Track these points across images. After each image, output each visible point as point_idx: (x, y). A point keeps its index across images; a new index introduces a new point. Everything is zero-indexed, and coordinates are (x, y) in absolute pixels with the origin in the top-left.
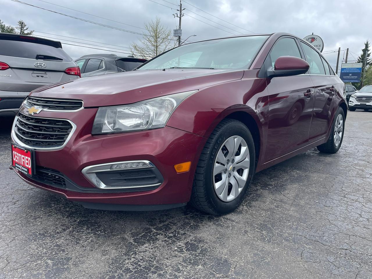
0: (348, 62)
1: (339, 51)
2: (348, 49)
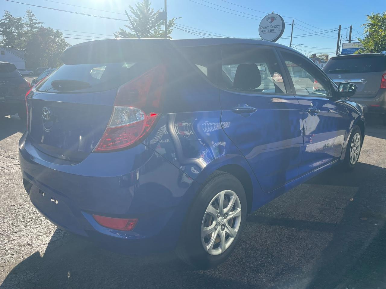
0: (351, 42)
1: (339, 30)
2: (351, 27)
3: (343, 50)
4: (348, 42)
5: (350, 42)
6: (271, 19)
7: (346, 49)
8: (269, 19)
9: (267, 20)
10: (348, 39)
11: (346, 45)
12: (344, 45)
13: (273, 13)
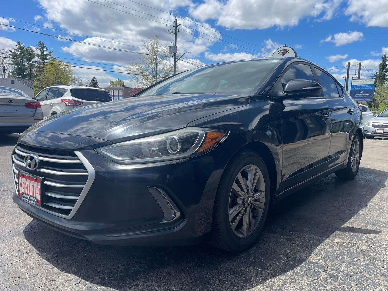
0: (361, 78)
1: (349, 67)
2: (360, 64)
3: (352, 86)
4: (357, 78)
5: (359, 78)
6: (283, 52)
7: (356, 86)
8: (282, 52)
9: (279, 52)
10: (357, 76)
11: (356, 82)
12: (354, 82)
13: (285, 46)
